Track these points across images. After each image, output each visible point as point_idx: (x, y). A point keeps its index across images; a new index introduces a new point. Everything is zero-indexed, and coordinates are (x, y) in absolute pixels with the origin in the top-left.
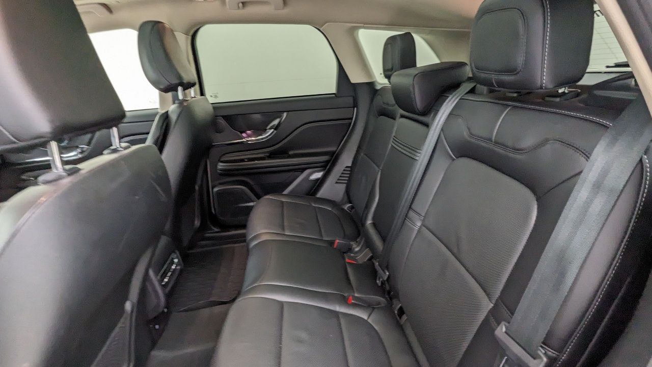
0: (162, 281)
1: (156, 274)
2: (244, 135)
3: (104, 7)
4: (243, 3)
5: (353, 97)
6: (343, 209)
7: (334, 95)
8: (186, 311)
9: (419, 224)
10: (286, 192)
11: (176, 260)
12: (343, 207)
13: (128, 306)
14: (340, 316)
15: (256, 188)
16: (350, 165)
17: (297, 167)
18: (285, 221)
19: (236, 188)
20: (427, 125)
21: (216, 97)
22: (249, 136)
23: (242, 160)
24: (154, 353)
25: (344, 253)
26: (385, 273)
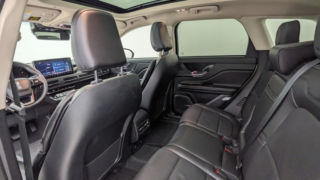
0: (139, 129)
1: (137, 126)
2: (192, 73)
3: (144, 18)
4: (198, 11)
5: (256, 58)
6: (237, 121)
7: (244, 56)
8: (149, 145)
9: (265, 143)
10: (207, 104)
11: (147, 122)
12: (237, 119)
13: (122, 135)
14: (208, 176)
15: (194, 98)
16: (247, 97)
17: (215, 92)
18: (200, 119)
19: (184, 97)
20: (286, 81)
21: (183, 54)
22: (195, 73)
23: (189, 85)
24: (132, 157)
25: (226, 144)
26: (240, 164)
